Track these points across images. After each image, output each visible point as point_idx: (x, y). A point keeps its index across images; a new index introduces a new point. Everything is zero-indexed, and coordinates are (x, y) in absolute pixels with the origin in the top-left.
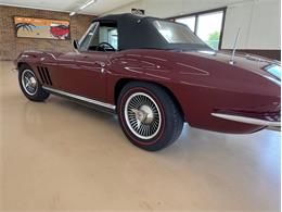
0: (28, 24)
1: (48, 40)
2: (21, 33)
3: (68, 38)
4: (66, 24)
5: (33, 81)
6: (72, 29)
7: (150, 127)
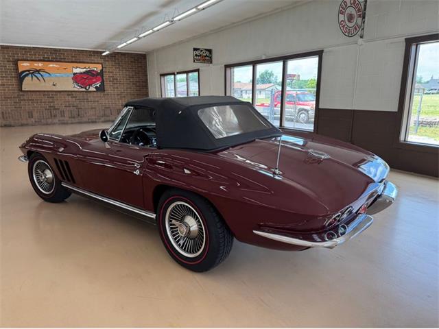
0: (38, 71)
1: (70, 93)
2: (29, 84)
3: (101, 89)
4: (97, 68)
5: (49, 174)
6: (106, 76)
7: (193, 241)
